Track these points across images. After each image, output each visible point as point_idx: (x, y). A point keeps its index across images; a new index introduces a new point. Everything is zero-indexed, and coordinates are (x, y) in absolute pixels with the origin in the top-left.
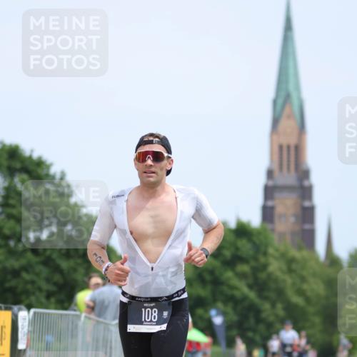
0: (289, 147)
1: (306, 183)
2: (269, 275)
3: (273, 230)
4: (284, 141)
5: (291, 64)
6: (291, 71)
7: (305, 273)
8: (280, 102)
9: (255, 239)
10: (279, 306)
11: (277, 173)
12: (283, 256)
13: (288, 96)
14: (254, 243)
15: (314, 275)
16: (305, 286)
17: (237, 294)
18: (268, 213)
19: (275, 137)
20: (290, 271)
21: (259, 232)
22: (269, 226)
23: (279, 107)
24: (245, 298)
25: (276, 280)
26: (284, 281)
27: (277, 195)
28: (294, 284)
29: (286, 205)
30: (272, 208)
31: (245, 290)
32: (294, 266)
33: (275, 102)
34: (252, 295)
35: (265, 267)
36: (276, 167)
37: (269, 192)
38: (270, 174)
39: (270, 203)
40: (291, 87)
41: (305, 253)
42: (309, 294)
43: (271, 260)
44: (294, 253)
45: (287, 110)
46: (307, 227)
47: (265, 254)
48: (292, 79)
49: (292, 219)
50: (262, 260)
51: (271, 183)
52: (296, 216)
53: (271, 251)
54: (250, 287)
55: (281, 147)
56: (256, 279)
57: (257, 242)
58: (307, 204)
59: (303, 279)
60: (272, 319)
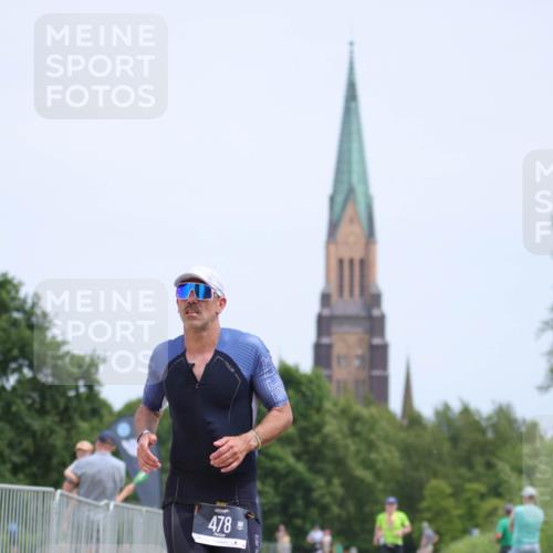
0: (351, 261)
1: (376, 312)
2: (325, 438)
3: (330, 378)
4: (346, 254)
5: (355, 146)
6: (355, 156)
7: (373, 436)
8: (340, 199)
9: (304, 389)
10: (336, 481)
11: (335, 298)
12: (344, 412)
13: (351, 191)
14: (304, 395)
15: (387, 439)
16: (373, 456)
17: (279, 465)
18: (322, 354)
19: (333, 247)
20: (354, 434)
21: (309, 380)
22: (324, 372)
23: (338, 208)
24: (291, 471)
25: (334, 447)
26: (346, 447)
27: (335, 329)
28: (358, 452)
29: (348, 343)
30: (329, 347)
31: (291, 460)
32: (358, 427)
33: (332, 199)
34: (301, 467)
35: (318, 428)
36: (334, 290)
37: (324, 325)
38: (326, 299)
39: (325, 340)
40: (355, 178)
41: (374, 410)
42: (380, 466)
43: (328, 418)
44: (360, 409)
45: (349, 211)
46: (376, 373)
47: (319, 410)
48: (356, 168)
49: (356, 363)
50: (316, 418)
51: (326, 312)
52: (361, 358)
53: (328, 405)
54: (298, 457)
55: (341, 262)
56: (306, 444)
57: (308, 393)
58: (377, 341)
59: (371, 446)
60: (327, 499)
